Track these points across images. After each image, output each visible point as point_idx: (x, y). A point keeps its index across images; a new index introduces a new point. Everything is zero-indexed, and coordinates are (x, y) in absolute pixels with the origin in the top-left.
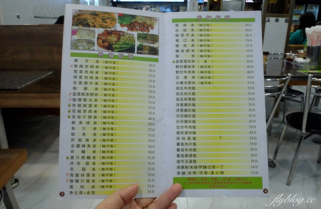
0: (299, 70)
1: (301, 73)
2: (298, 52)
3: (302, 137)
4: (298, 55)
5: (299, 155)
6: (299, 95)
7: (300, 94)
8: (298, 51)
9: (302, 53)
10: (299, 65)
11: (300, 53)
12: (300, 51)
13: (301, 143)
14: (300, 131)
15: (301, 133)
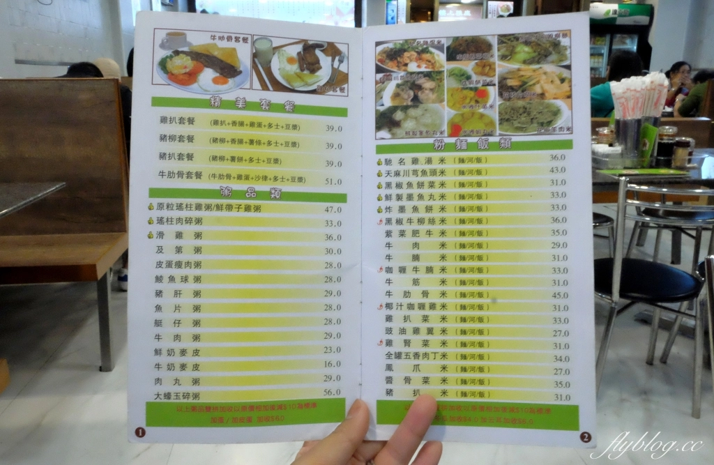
0: (602, 169)
1: (605, 176)
2: (597, 132)
3: (612, 309)
4: (598, 139)
5: (609, 351)
6: (605, 224)
7: (607, 222)
8: (597, 130)
9: (605, 135)
10: (601, 158)
11: (601, 135)
12: (601, 129)
13: (612, 324)
14: (609, 297)
15: (610, 301)
